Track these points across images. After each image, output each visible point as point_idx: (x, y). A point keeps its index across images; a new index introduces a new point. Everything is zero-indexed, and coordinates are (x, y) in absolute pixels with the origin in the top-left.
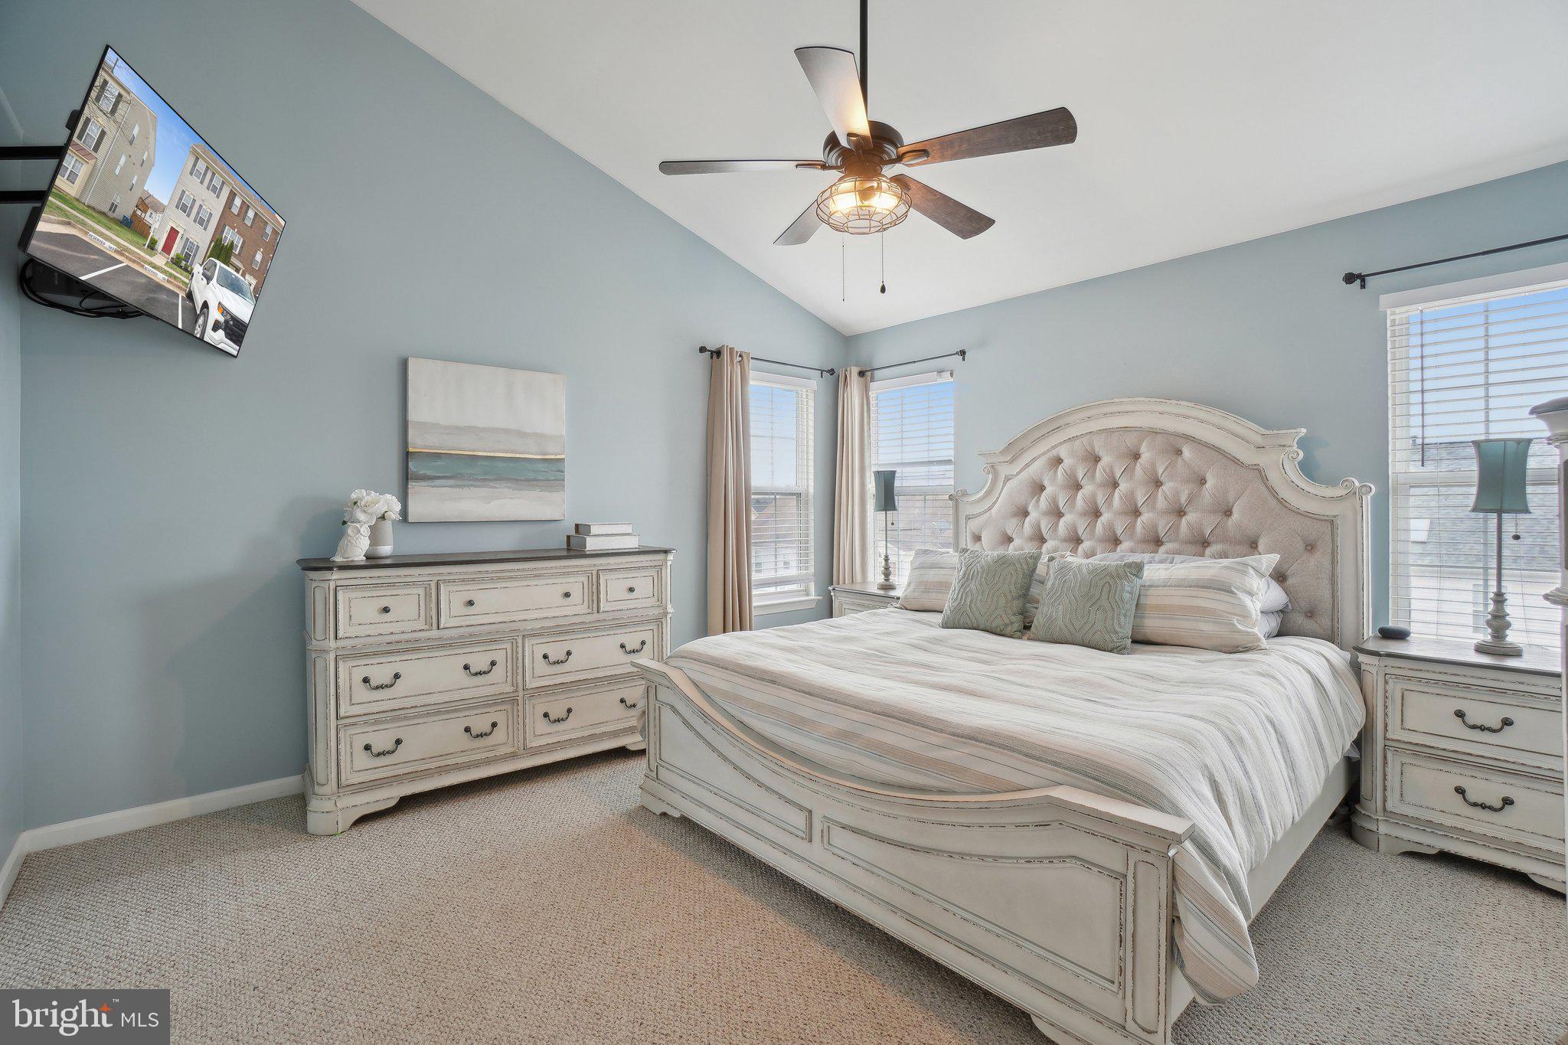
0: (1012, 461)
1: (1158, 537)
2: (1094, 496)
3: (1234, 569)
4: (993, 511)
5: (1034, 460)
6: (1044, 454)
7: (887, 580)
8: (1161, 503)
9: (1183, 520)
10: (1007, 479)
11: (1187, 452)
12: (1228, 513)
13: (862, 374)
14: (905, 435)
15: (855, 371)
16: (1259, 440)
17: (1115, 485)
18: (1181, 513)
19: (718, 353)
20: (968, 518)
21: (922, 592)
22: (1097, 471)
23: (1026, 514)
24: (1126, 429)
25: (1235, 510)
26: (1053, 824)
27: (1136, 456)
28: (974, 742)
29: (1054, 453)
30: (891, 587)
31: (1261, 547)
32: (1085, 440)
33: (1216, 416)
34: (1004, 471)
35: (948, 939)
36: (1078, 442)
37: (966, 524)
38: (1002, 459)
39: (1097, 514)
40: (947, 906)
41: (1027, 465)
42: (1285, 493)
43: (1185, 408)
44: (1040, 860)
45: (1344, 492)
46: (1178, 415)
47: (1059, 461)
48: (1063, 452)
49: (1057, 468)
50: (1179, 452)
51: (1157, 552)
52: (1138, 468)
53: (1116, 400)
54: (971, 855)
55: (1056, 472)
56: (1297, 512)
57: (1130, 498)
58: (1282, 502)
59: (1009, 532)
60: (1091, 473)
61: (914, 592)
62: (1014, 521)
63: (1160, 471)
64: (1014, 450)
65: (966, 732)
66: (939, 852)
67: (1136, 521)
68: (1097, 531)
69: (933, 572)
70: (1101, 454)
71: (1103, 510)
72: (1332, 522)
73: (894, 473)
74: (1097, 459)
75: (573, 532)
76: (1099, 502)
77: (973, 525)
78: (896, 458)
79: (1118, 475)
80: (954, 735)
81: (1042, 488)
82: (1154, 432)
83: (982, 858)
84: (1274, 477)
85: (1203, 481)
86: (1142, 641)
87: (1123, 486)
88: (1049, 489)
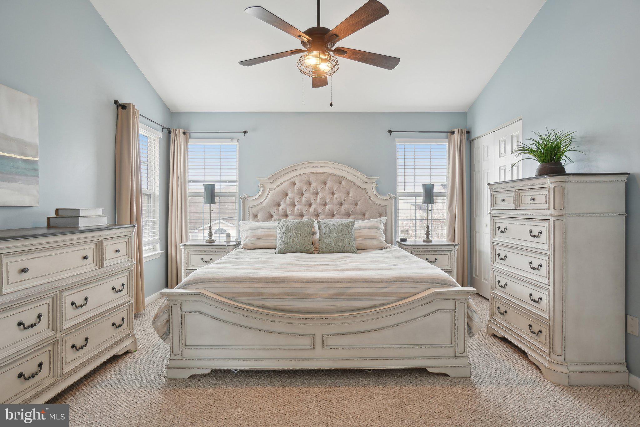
0: (272, 183)
1: (333, 213)
2: (309, 198)
3: (378, 222)
4: (264, 204)
5: (283, 183)
6: (287, 180)
7: (211, 238)
8: (335, 201)
9: (342, 207)
10: (270, 190)
11: (343, 183)
12: (356, 204)
13: (184, 133)
14: (206, 167)
15: (182, 131)
16: (365, 179)
17: (317, 194)
18: (341, 204)
19: (124, 107)
20: (250, 207)
21: (256, 240)
22: (311, 188)
23: (279, 205)
24: (321, 173)
25: (359, 204)
26: (433, 301)
27: (325, 183)
28: (396, 283)
29: (293, 180)
30: (214, 242)
31: (367, 216)
32: (306, 176)
33: (353, 171)
34: (268, 187)
35: (391, 358)
36: (303, 177)
37: (249, 210)
38: (268, 182)
39: (310, 205)
40: (391, 346)
41: (280, 185)
42: (373, 198)
43: (344, 167)
44: (428, 314)
45: (389, 198)
46: (340, 169)
47: (294, 184)
48: (296, 180)
49: (294, 187)
50: (340, 183)
51: (333, 219)
52: (327, 188)
53: (319, 161)
54: (401, 323)
55: (294, 188)
56: (376, 204)
57: (324, 199)
58: (372, 201)
59: (272, 213)
60: (308, 190)
61: (251, 240)
62: (275, 208)
63: (335, 189)
64: (274, 178)
65: (392, 280)
66: (387, 327)
67: (325, 208)
68: (311, 212)
69: (260, 231)
70: (312, 181)
71: (313, 203)
72: (385, 207)
73: (214, 185)
74: (310, 184)
75: (53, 215)
76: (311, 201)
77: (253, 210)
78: (217, 178)
79: (319, 190)
80: (387, 282)
81: (287, 195)
82: (332, 175)
83: (406, 322)
84: (369, 192)
85: (348, 193)
86: (359, 249)
87: (320, 195)
88: (290, 195)
